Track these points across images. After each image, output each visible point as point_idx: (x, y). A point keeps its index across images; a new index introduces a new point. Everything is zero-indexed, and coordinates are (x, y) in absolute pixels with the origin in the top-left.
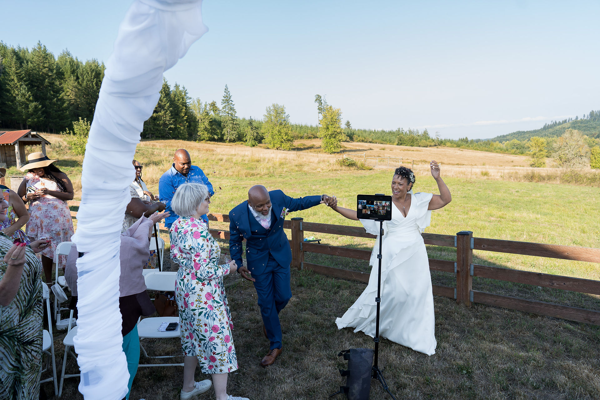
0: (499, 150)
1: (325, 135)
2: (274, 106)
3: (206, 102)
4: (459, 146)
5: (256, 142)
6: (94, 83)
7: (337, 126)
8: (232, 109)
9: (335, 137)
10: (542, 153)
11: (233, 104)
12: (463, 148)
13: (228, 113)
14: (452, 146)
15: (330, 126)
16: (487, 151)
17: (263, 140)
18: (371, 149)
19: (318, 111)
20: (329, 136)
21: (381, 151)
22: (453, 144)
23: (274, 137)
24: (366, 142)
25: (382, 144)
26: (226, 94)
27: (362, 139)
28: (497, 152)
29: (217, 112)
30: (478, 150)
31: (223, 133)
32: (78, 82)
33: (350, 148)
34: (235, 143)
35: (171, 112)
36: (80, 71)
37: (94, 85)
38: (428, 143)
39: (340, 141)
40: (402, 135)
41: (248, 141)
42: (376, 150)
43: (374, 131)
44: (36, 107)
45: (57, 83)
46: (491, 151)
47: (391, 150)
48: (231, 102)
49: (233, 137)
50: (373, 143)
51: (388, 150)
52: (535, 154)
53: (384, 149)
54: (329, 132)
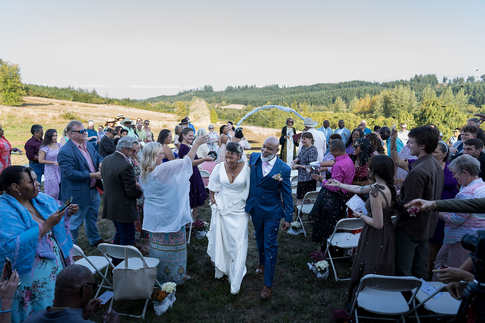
0: (154, 109)
1: (3, 88)
4: (125, 105)
7: (17, 80)
9: (15, 91)
10: (184, 112)
12: (128, 106)
14: (119, 105)
15: (8, 80)
16: (145, 109)
18: (51, 104)
20: (8, 89)
21: (61, 106)
22: (120, 103)
24: (42, 97)
25: (58, 99)
27: (37, 94)
28: (152, 110)
30: (139, 108)
33: (30, 102)
38: (99, 100)
39: (21, 95)
40: (75, 93)
42: (56, 105)
43: (46, 86)
46: (148, 110)
47: (71, 106)
50: (49, 98)
51: (68, 106)
52: (180, 113)
53: (64, 105)
54: (8, 86)
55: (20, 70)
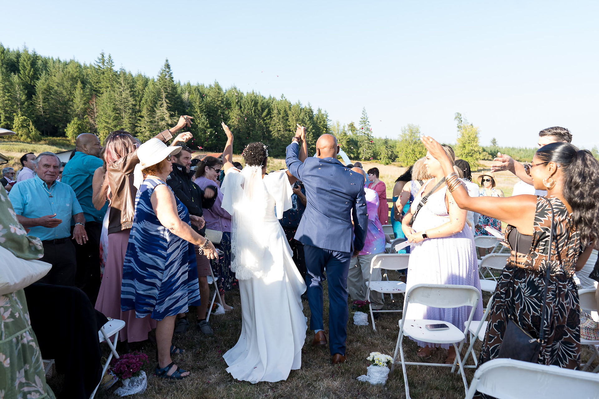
1: (461, 154)
2: (409, 126)
3: (344, 124)
5: (390, 160)
6: (253, 110)
7: (475, 144)
8: (368, 129)
9: (471, 156)
11: (370, 125)
13: (365, 134)
15: (467, 145)
17: (397, 158)
19: (458, 129)
20: (465, 154)
23: (408, 156)
26: (363, 116)
29: (355, 132)
31: (358, 152)
32: (241, 111)
34: (370, 161)
35: (313, 133)
36: (243, 101)
37: (253, 112)
39: (477, 159)
41: (382, 159)
44: (211, 132)
45: (227, 112)
48: (367, 123)
49: (368, 156)
50: (521, 161)
54: (466, 151)
55: (480, 133)
